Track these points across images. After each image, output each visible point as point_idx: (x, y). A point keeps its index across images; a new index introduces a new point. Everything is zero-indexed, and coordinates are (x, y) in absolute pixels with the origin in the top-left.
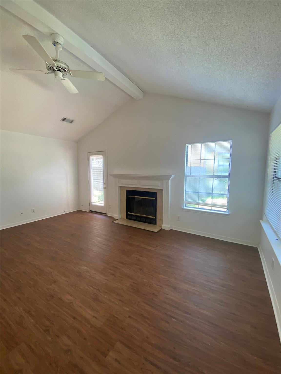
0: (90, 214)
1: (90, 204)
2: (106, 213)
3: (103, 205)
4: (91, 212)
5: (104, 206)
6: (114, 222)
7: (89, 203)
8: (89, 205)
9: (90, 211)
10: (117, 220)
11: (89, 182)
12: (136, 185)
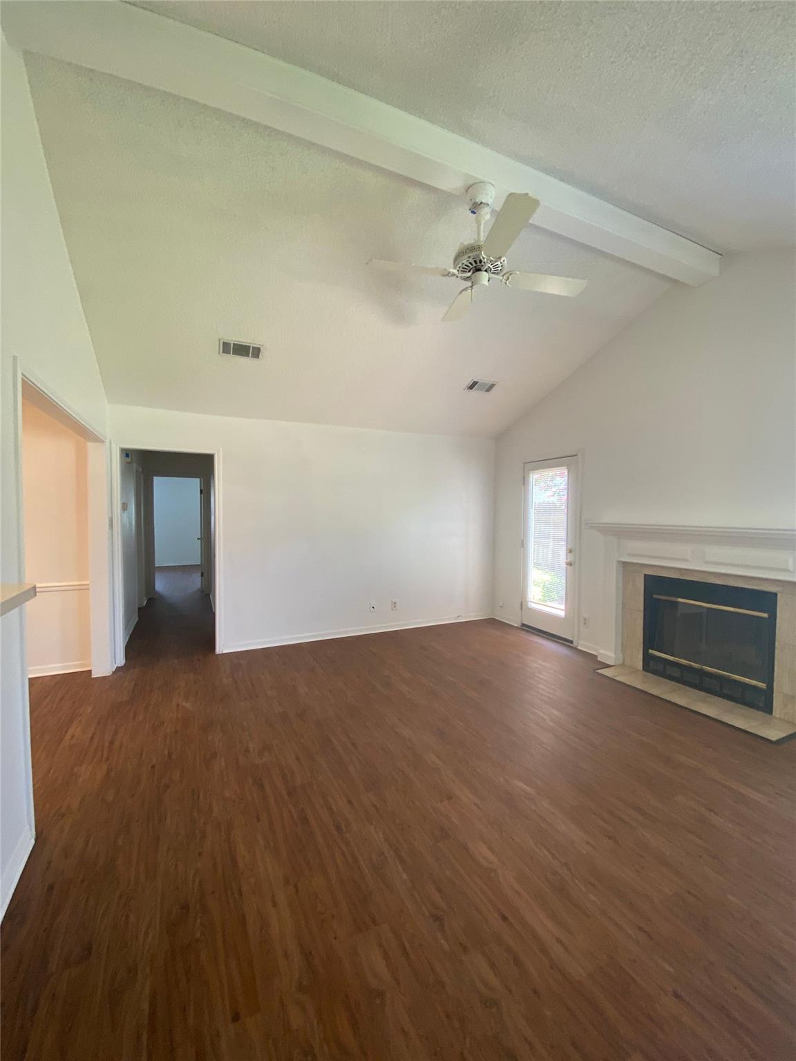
0: (524, 635)
1: (522, 605)
2: (571, 639)
3: (562, 614)
4: (526, 628)
5: (566, 616)
6: (599, 671)
7: (522, 603)
8: (521, 609)
9: (523, 625)
10: (609, 666)
11: (523, 544)
12: (686, 560)
